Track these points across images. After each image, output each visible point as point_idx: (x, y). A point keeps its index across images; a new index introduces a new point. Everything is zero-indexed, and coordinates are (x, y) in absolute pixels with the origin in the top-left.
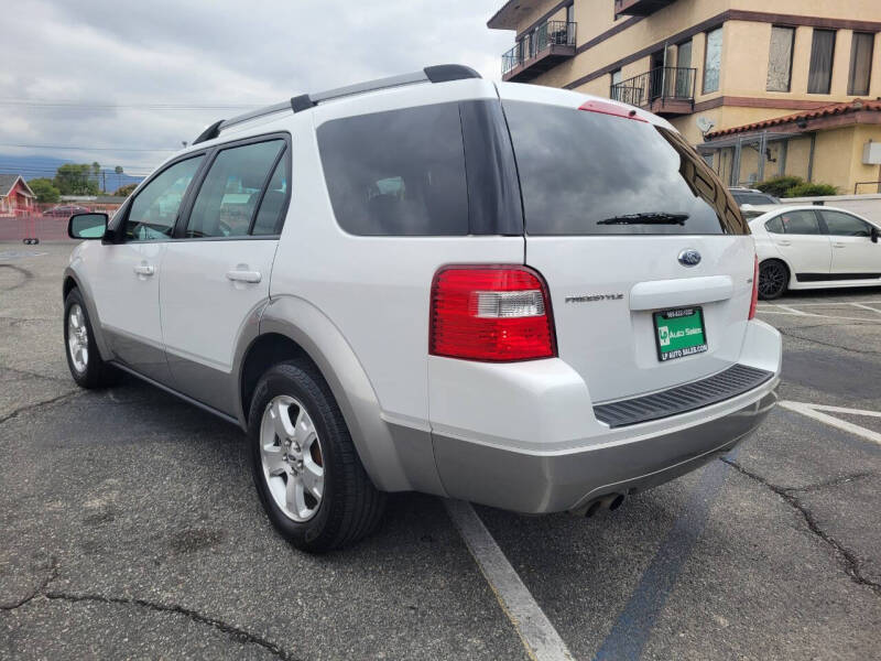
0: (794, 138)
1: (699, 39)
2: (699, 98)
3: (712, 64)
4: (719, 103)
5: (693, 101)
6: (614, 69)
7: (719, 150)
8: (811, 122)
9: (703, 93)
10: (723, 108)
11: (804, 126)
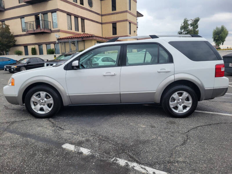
0: (80, 41)
1: (49, 14)
2: (52, 29)
3: (54, 21)
4: (59, 31)
5: (51, 30)
6: (22, 17)
7: (61, 42)
8: (84, 38)
9: (53, 28)
10: (60, 32)
11: (83, 39)
